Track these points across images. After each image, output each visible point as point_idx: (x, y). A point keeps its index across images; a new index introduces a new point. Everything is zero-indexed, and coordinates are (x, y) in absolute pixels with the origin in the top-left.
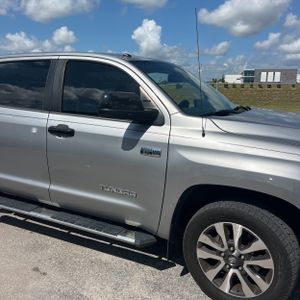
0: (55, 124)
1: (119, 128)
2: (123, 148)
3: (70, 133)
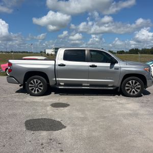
1: (108, 65)
2: (110, 68)
3: (96, 66)
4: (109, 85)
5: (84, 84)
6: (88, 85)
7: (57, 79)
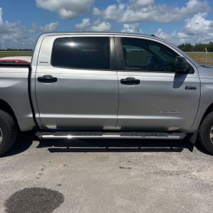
0: (125, 77)
2: (174, 87)
3: (137, 82)
4: (171, 129)
5: (106, 128)
6: (119, 128)
7: (37, 116)
